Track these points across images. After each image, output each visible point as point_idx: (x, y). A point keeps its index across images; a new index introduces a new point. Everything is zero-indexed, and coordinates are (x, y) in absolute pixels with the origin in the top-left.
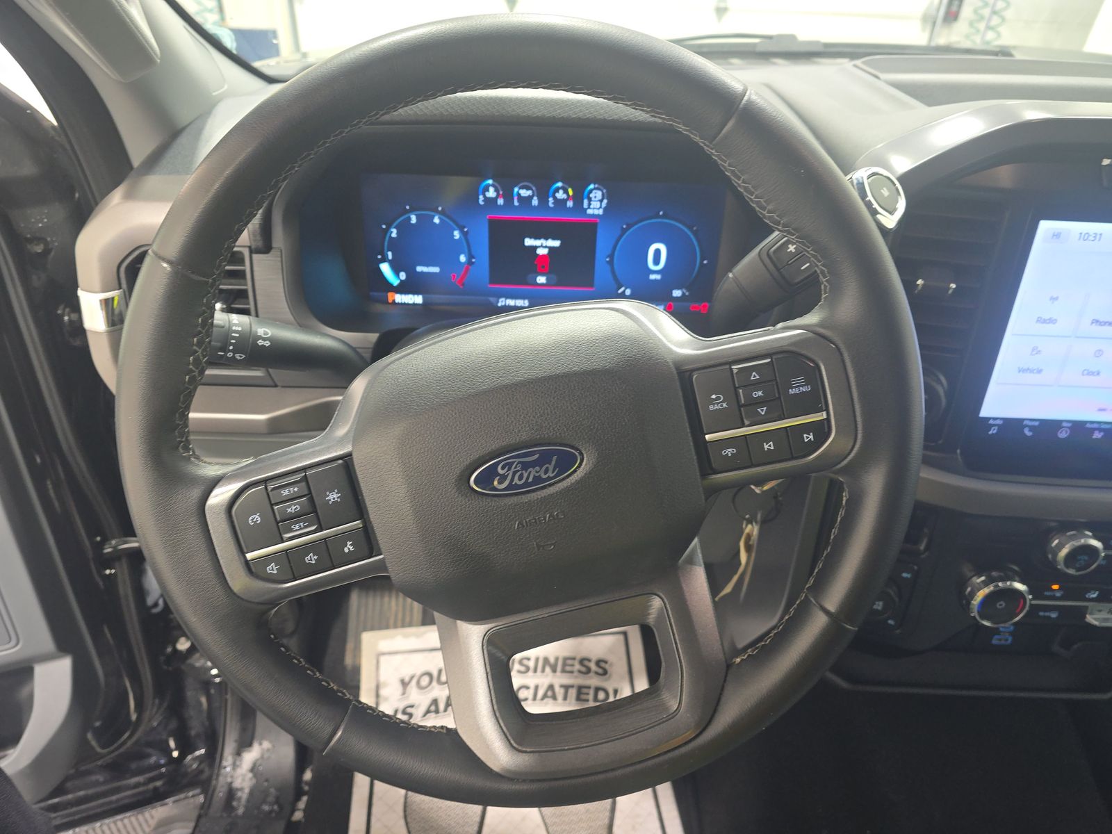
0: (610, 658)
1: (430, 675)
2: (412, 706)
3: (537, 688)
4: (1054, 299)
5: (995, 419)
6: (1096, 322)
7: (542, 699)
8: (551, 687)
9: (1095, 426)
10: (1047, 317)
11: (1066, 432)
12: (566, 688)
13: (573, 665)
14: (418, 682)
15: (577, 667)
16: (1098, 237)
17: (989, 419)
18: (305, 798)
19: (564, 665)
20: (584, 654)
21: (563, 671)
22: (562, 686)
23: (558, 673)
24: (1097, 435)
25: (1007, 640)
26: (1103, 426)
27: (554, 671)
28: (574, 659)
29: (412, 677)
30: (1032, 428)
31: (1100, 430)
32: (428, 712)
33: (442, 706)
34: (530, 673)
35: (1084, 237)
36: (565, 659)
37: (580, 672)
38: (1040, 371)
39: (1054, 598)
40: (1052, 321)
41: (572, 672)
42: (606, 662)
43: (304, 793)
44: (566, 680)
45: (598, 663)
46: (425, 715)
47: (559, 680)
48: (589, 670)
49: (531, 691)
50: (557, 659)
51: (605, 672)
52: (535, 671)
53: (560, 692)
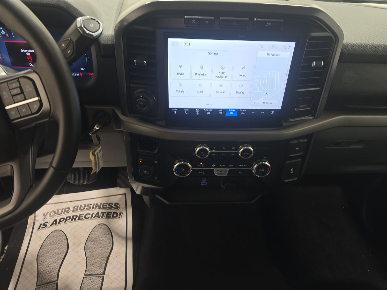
0: (119, 203)
1: (55, 212)
2: (47, 223)
3: (93, 214)
4: (181, 66)
5: (174, 109)
6: (197, 74)
7: (94, 218)
8: (98, 213)
9: (208, 110)
10: (180, 73)
11: (198, 113)
12: (103, 213)
13: (106, 206)
14: (50, 214)
15: (108, 206)
16: (189, 44)
17: (172, 109)
18: (4, 255)
19: (103, 206)
20: (110, 202)
21: (103, 208)
22: (101, 213)
23: (101, 209)
24: (208, 113)
25: (205, 184)
26: (209, 110)
27: (100, 208)
28: (107, 204)
29: (48, 213)
30: (187, 111)
31: (209, 112)
32: (53, 224)
33: (58, 222)
34: (91, 209)
35: (184, 44)
36: (104, 204)
37: (108, 208)
38: (183, 92)
39: (201, 167)
40: (182, 74)
41: (106, 208)
42: (118, 204)
43: (4, 253)
44: (103, 211)
45: (115, 205)
46: (51, 225)
47: (101, 211)
48: (112, 207)
49: (91, 215)
50: (101, 204)
51: (118, 207)
52: (93, 208)
53: (101, 215)
